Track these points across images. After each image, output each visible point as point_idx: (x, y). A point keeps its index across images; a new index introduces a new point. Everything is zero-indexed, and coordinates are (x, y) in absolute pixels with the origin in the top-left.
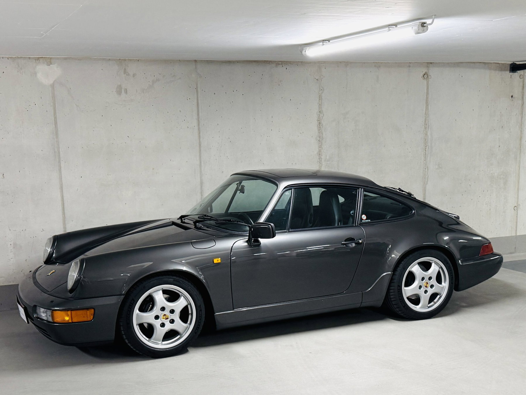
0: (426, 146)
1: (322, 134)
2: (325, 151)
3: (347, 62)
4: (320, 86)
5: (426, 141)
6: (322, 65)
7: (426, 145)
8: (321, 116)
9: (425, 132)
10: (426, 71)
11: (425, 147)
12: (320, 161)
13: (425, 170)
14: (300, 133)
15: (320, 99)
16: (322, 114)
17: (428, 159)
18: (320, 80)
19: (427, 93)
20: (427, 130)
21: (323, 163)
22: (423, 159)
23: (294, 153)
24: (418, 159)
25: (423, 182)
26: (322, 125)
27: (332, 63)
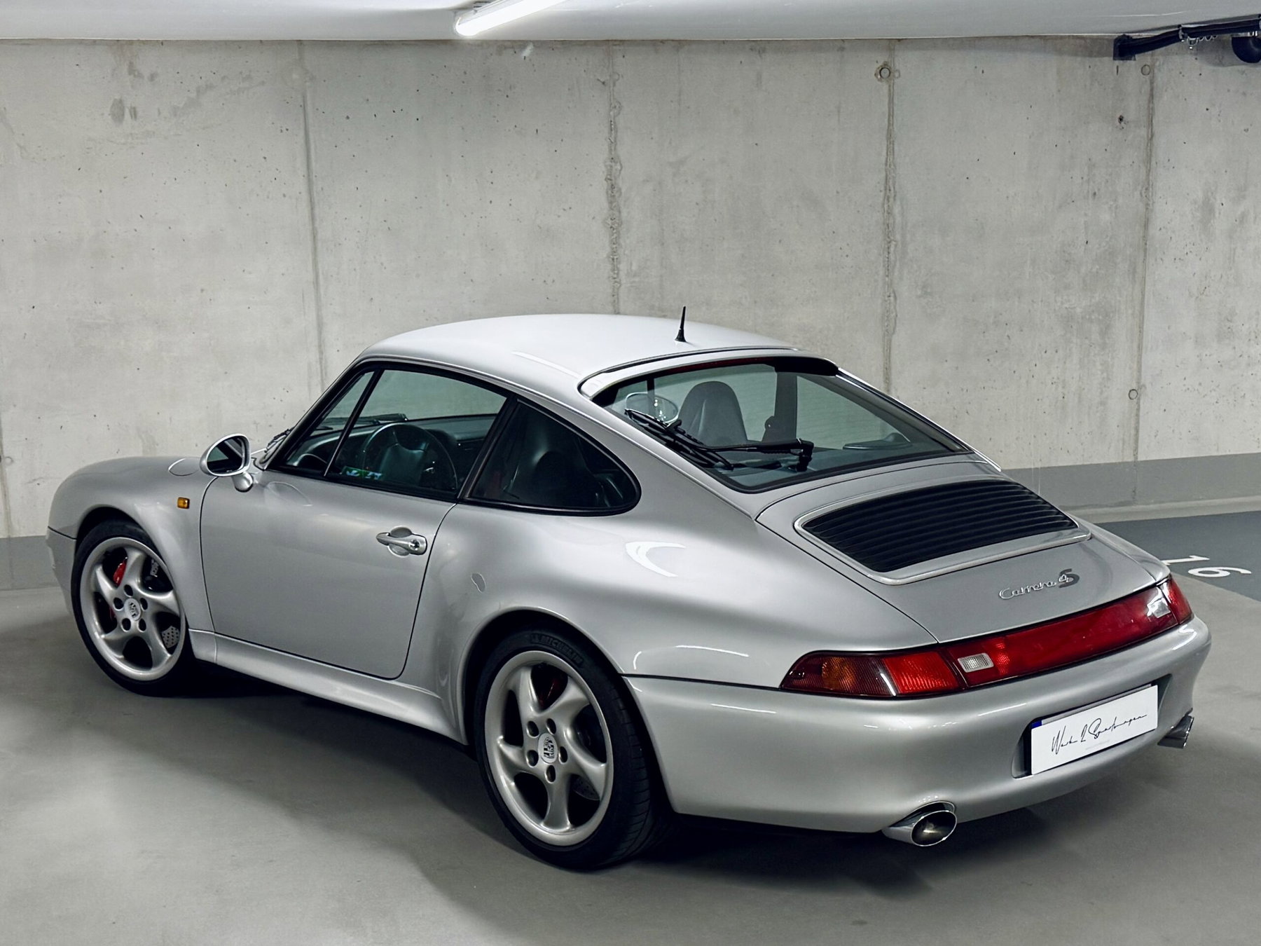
0: (890, 242)
1: (620, 212)
2: (626, 252)
3: (679, 41)
4: (610, 100)
5: (890, 229)
6: (614, 47)
7: (889, 240)
8: (616, 170)
9: (886, 206)
10: (886, 60)
11: (886, 242)
12: (615, 276)
13: (890, 300)
14: (564, 210)
15: (611, 130)
16: (618, 164)
17: (896, 274)
18: (612, 85)
19: (891, 115)
20: (890, 203)
21: (623, 281)
22: (881, 273)
23: (549, 256)
24: (868, 273)
25: (884, 329)
26: (620, 190)
27: (642, 43)
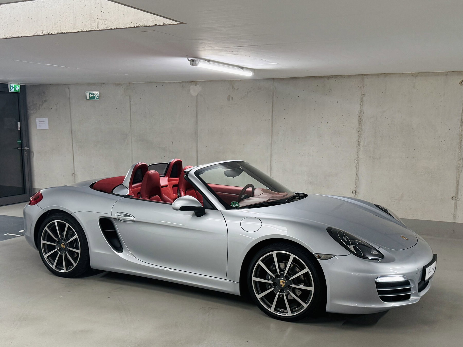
1: (362, 126)
2: (363, 139)
3: (387, 74)
4: (362, 92)
6: (365, 76)
7: (461, 140)
8: (362, 114)
9: (461, 128)
12: (359, 146)
13: (460, 160)
14: (344, 126)
15: (361, 102)
16: (363, 112)
18: (363, 88)
21: (361, 148)
22: (457, 151)
23: (337, 139)
24: (452, 151)
25: (457, 170)
26: (362, 120)
27: (374, 74)
